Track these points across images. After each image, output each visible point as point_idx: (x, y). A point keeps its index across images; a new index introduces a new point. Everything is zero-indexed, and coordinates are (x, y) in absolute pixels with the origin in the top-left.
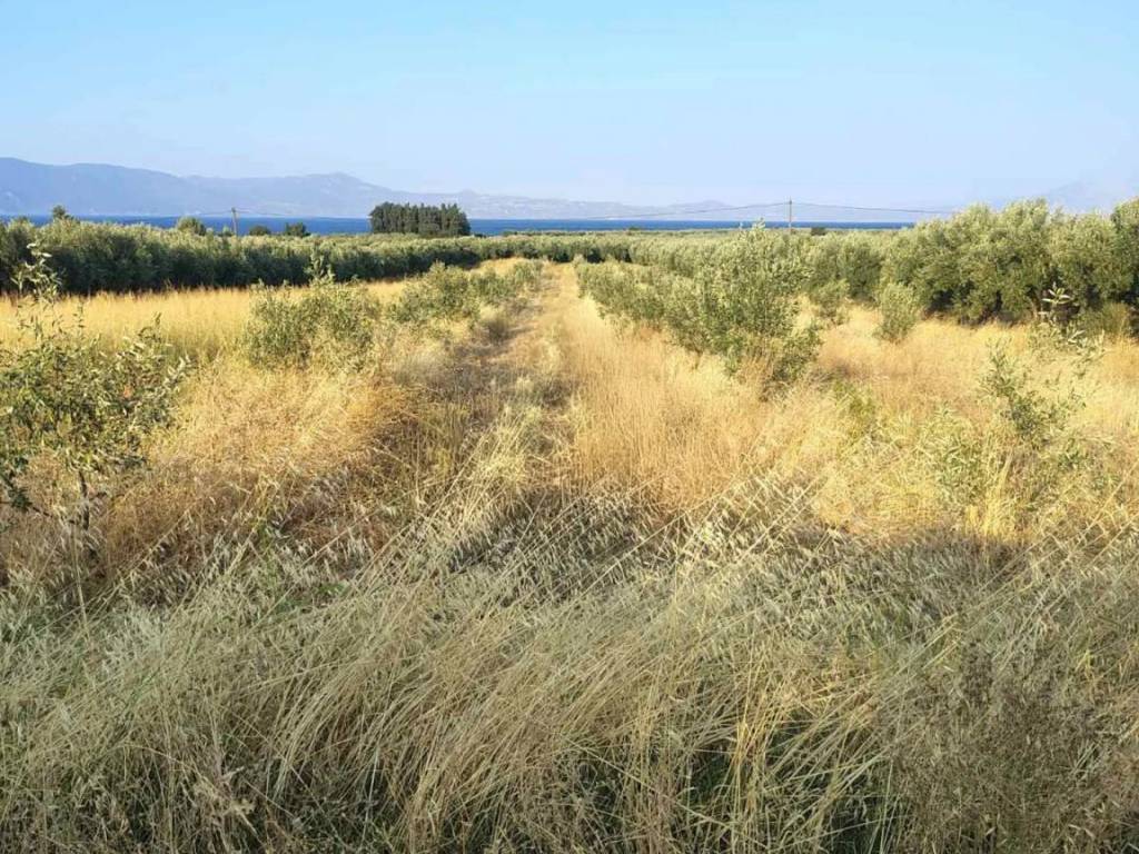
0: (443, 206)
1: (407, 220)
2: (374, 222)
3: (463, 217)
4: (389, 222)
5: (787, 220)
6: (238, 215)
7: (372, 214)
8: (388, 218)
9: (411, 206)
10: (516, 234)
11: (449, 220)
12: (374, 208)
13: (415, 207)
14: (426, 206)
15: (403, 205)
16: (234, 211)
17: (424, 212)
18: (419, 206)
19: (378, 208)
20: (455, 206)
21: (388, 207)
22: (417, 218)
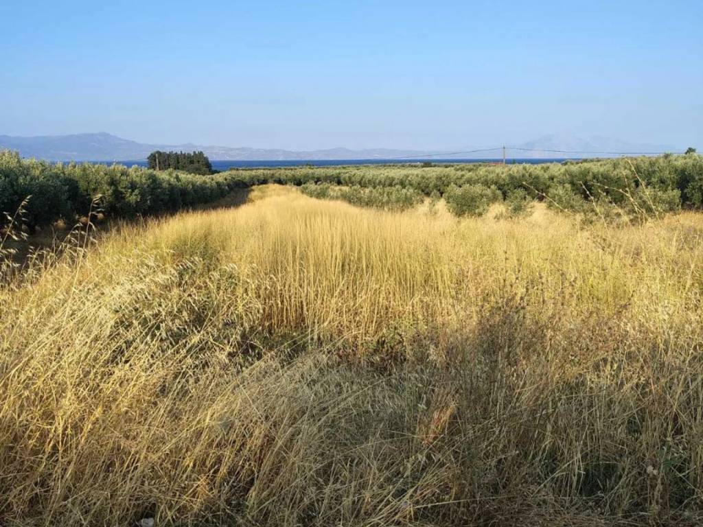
0: (194, 152)
1: (172, 162)
2: (151, 162)
3: (206, 159)
4: (160, 162)
5: (502, 158)
7: (148, 158)
8: (160, 160)
9: (174, 152)
11: (198, 163)
12: (149, 155)
13: (176, 153)
14: (183, 153)
15: (168, 153)
17: (183, 157)
18: (179, 153)
19: (152, 154)
20: (201, 152)
21: (159, 153)
22: (178, 159)
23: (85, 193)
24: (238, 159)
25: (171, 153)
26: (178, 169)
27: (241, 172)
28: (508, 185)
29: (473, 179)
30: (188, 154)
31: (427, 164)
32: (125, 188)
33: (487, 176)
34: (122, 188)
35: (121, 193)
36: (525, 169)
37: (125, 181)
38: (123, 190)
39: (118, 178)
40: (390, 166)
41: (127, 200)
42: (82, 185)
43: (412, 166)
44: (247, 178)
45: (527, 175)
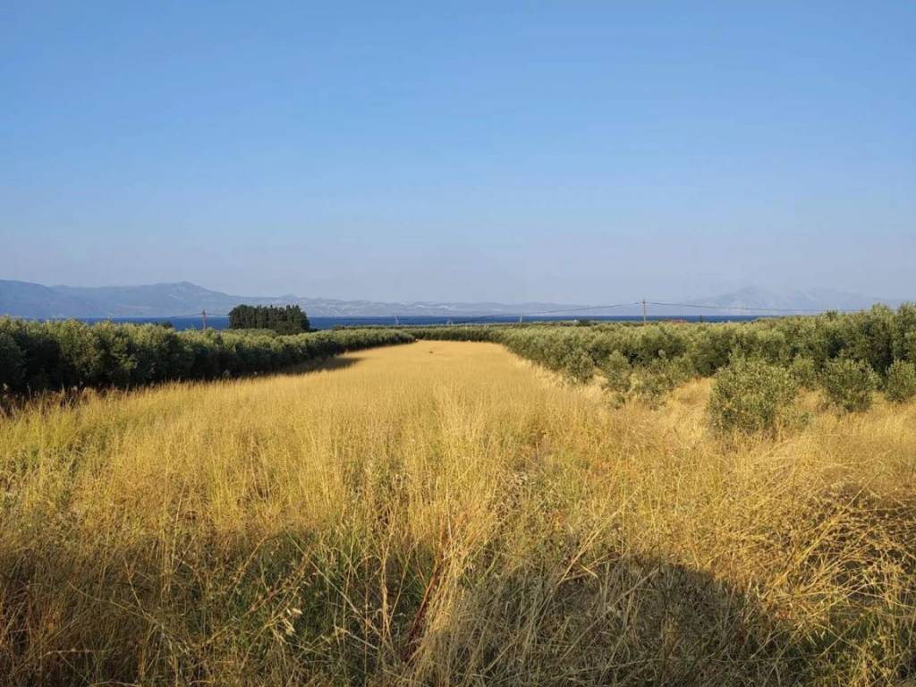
0: (288, 307)
1: (260, 318)
2: (232, 320)
3: (303, 315)
4: (244, 320)
6: (207, 316)
7: (230, 314)
8: (244, 317)
9: (262, 307)
10: (344, 328)
11: (291, 319)
12: (232, 309)
13: (265, 308)
14: (274, 307)
15: (255, 307)
16: (204, 313)
17: (273, 312)
18: (269, 307)
19: (235, 309)
20: (297, 306)
21: (244, 308)
22: (267, 315)
23: (68, 358)
24: (351, 314)
25: (259, 307)
26: (267, 327)
27: (348, 331)
28: (642, 349)
29: (605, 343)
30: (281, 308)
31: (584, 322)
32: (119, 352)
33: (620, 338)
34: (115, 352)
35: (115, 358)
36: (662, 329)
37: (120, 344)
38: (116, 355)
39: (111, 339)
40: (537, 324)
41: (121, 367)
42: (65, 348)
43: (565, 325)
44: (344, 339)
45: (666, 338)
